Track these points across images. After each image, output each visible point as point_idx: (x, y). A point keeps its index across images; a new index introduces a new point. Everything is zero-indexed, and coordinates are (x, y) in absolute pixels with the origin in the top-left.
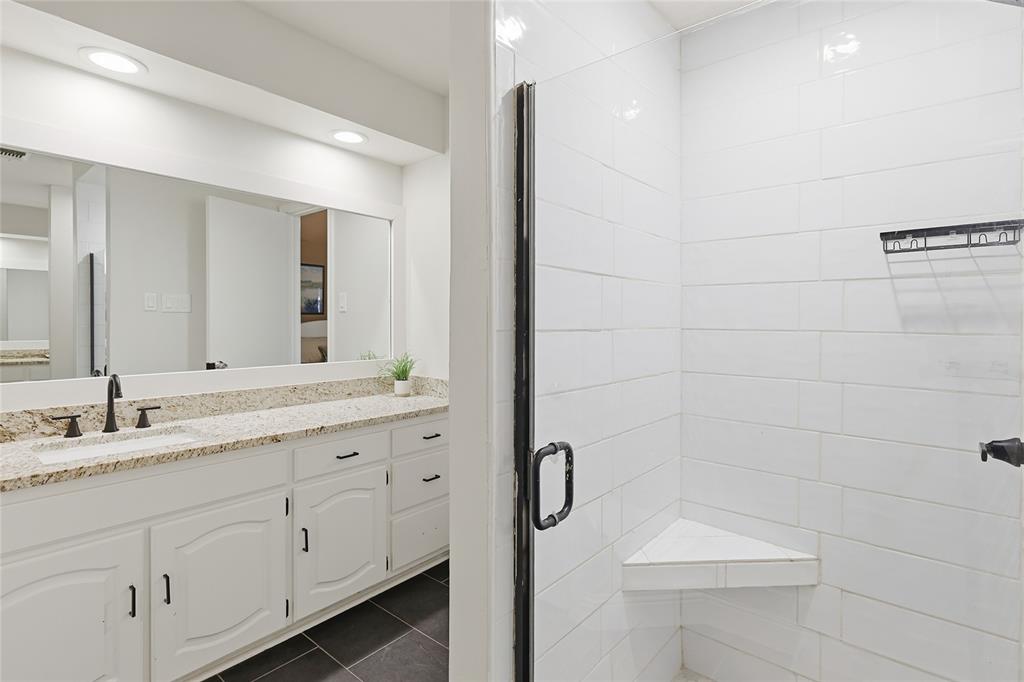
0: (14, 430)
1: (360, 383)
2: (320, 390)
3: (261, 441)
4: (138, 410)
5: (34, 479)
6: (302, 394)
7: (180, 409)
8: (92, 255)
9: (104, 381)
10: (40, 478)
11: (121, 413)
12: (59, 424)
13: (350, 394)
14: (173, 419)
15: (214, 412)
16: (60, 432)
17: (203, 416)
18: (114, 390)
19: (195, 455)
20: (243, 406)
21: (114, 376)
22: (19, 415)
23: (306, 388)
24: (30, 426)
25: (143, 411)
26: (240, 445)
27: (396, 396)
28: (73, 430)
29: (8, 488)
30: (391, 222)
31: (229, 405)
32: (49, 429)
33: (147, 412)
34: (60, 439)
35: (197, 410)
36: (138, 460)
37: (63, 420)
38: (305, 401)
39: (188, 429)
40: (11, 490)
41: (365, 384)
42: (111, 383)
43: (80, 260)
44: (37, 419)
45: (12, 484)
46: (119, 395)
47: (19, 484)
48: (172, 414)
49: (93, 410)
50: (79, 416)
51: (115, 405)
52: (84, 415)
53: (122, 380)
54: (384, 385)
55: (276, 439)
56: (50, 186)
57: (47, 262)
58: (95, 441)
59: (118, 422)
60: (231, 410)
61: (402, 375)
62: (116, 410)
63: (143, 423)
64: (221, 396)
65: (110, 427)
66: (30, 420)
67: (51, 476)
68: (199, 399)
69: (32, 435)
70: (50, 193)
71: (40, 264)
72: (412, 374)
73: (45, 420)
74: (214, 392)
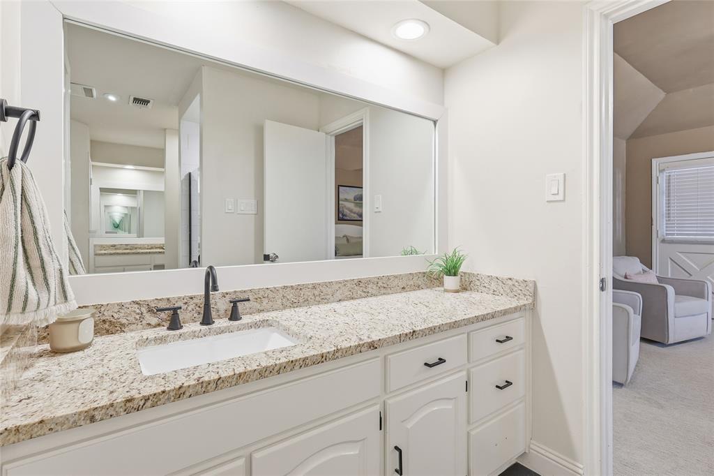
0: (124, 321)
1: (411, 277)
2: (380, 284)
3: (359, 349)
4: (231, 302)
5: (128, 405)
6: (366, 287)
7: (265, 301)
8: (190, 174)
9: (201, 271)
10: (136, 402)
11: (216, 304)
12: (163, 315)
13: (403, 288)
14: (260, 311)
15: (294, 305)
16: (164, 323)
17: (284, 308)
18: (211, 281)
19: (297, 367)
20: (317, 298)
21: (211, 268)
22: (127, 306)
23: (369, 281)
24: (138, 317)
25: (235, 303)
26: (340, 353)
27: (446, 291)
28: (175, 324)
29: (98, 417)
30: (435, 122)
31: (305, 296)
32: (154, 321)
33: (238, 303)
34: (163, 331)
35: (279, 302)
36: (240, 375)
37: (166, 312)
38: (367, 295)
39: (275, 324)
40: (101, 420)
41: (415, 278)
42: (208, 275)
43: (183, 177)
44: (144, 310)
45: (103, 411)
46: (215, 288)
47: (111, 411)
48: (258, 306)
49: (192, 302)
50: (180, 308)
51: (211, 296)
52: (184, 307)
53: (218, 270)
54: (432, 280)
55: (372, 346)
56: (165, 129)
57: (163, 185)
58: (194, 335)
59: (214, 314)
60: (307, 302)
61: (452, 271)
62: (212, 301)
63: (234, 316)
64: (299, 288)
65: (207, 320)
66: (138, 311)
67: (147, 399)
68: (281, 290)
69: (140, 326)
70: (165, 134)
71: (160, 187)
72: (461, 270)
73: (150, 311)
74: (293, 284)
